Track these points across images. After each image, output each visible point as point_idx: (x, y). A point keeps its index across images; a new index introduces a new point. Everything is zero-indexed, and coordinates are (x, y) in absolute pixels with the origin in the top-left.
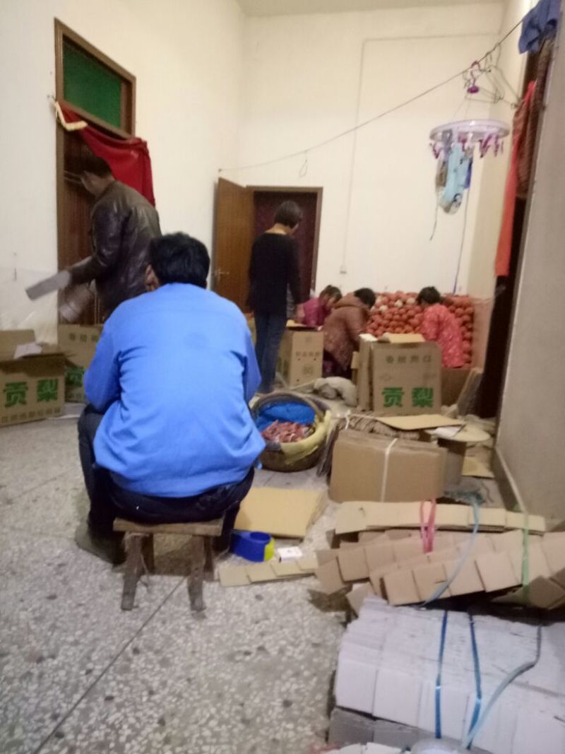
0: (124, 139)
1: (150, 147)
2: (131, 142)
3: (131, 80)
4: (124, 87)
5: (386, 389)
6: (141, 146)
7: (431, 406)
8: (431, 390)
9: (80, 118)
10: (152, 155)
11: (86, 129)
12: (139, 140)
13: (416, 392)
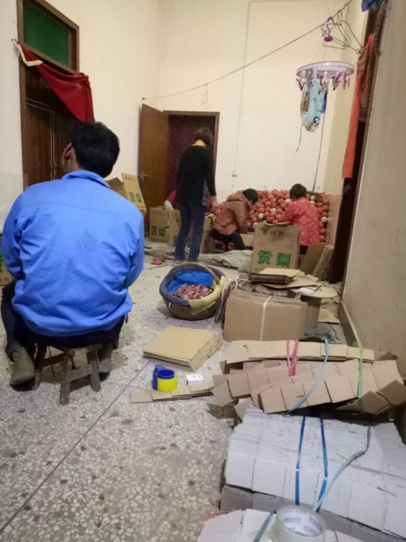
0: (71, 74)
1: (90, 80)
2: (76, 76)
3: (75, 28)
4: (70, 35)
5: (260, 251)
6: (83, 80)
8: (290, 255)
9: (38, 58)
10: (92, 86)
11: (41, 65)
12: (82, 74)
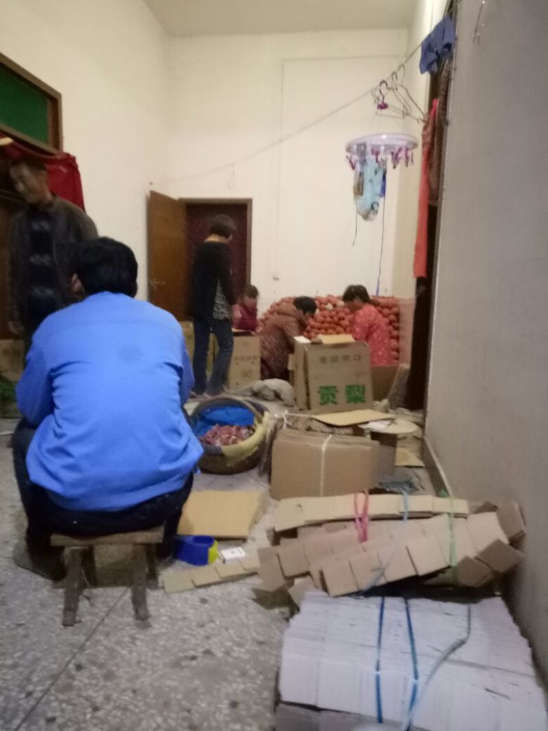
0: (52, 154)
1: (79, 162)
2: (59, 157)
3: (56, 97)
4: (49, 104)
5: (321, 388)
6: (70, 161)
7: (364, 401)
8: (363, 387)
9: (5, 134)
10: (81, 169)
11: (11, 145)
12: (68, 155)
13: (349, 389)
